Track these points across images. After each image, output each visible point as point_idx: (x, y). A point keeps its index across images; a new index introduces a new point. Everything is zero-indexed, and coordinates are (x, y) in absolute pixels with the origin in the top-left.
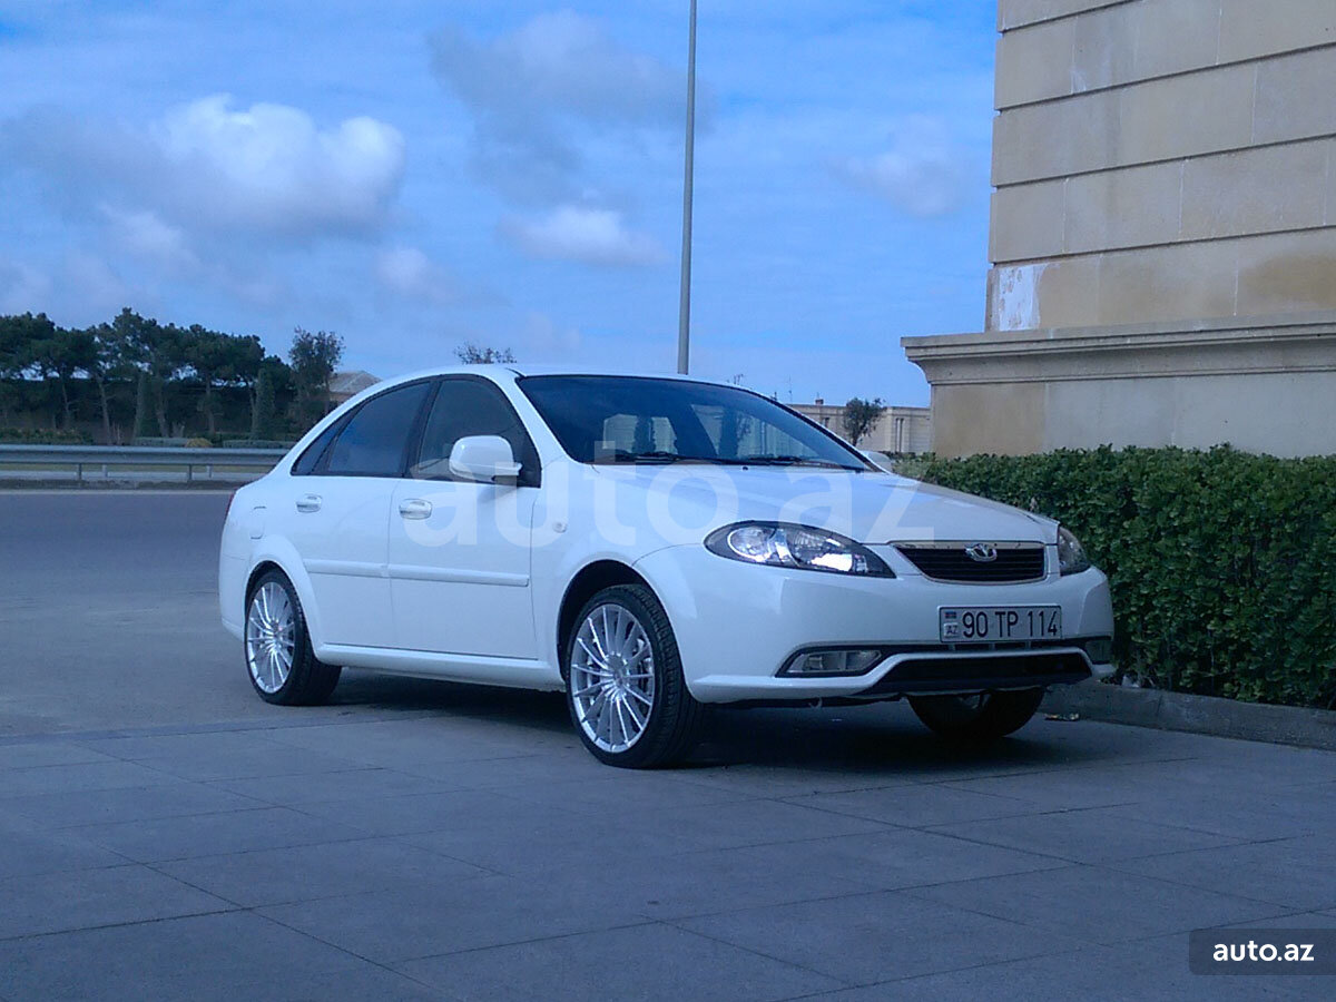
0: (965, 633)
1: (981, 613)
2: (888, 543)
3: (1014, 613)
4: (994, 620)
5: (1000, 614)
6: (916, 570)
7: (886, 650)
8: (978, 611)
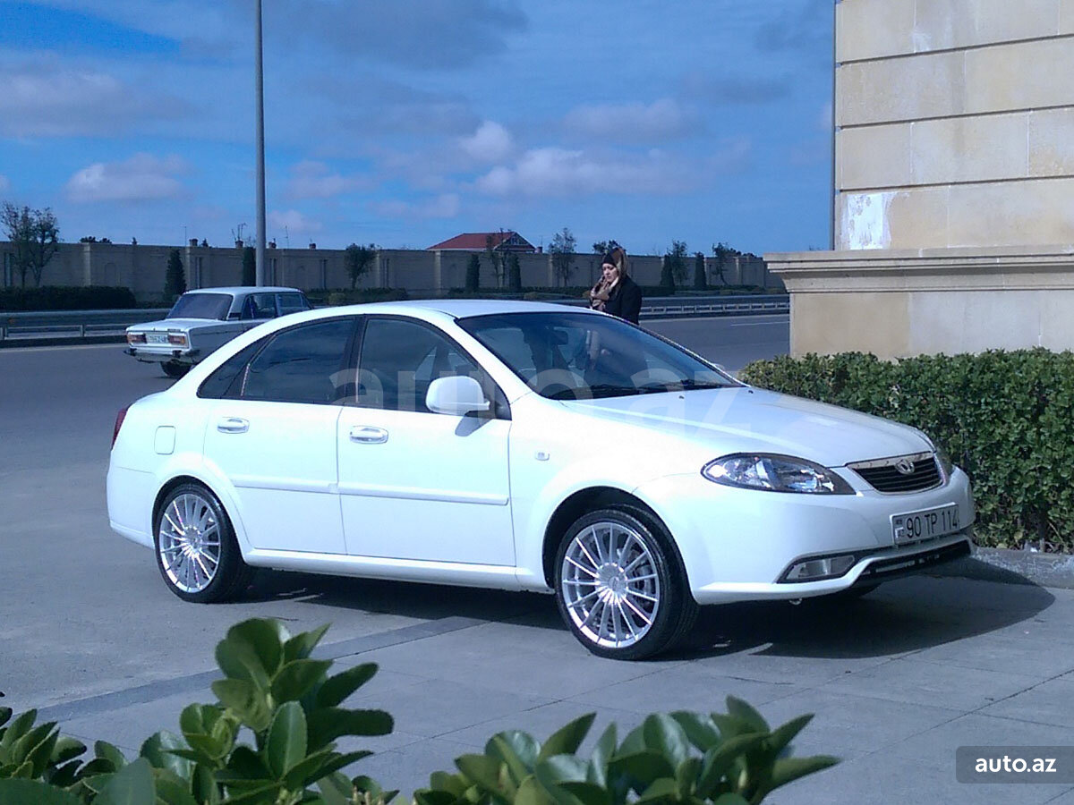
0: (908, 535)
1: (917, 518)
2: (846, 465)
3: (934, 514)
4: (925, 522)
5: (927, 516)
6: (869, 487)
7: (858, 555)
8: (915, 516)
